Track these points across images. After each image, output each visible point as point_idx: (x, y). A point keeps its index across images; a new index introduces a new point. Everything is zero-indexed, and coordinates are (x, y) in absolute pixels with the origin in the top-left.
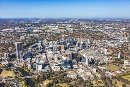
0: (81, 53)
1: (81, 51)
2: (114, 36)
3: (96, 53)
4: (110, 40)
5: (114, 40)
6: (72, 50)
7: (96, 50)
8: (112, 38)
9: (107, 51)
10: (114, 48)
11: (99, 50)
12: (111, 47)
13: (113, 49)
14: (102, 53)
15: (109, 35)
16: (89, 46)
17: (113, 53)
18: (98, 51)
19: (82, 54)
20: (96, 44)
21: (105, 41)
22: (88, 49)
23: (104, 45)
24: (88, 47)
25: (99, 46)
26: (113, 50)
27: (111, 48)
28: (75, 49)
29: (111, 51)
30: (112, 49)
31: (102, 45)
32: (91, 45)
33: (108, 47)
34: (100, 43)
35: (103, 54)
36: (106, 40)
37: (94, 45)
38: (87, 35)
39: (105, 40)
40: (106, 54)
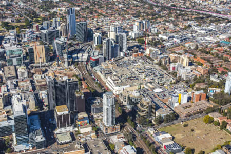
0: (100, 74)
1: (103, 65)
2: (220, 8)
3: (153, 72)
4: (205, 22)
5: (219, 20)
6: (73, 63)
7: (156, 61)
8: (211, 16)
9: (191, 64)
10: (213, 51)
11: (163, 62)
12: (207, 47)
13: (213, 55)
14: (171, 70)
15: (204, 4)
16: (133, 47)
17: (209, 73)
18: (160, 64)
19: (102, 76)
20: (160, 36)
21: (190, 26)
22: (126, 58)
23: (184, 40)
24: (130, 48)
25: (168, 44)
26: (208, 61)
27: (205, 51)
28: (85, 58)
29: (202, 61)
30: (208, 53)
31: (178, 41)
32: (143, 42)
33: (197, 47)
34: (173, 34)
35: (174, 74)
36: (192, 23)
37: (153, 39)
38: (137, 6)
39: (189, 22)
40: (184, 77)
